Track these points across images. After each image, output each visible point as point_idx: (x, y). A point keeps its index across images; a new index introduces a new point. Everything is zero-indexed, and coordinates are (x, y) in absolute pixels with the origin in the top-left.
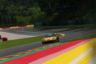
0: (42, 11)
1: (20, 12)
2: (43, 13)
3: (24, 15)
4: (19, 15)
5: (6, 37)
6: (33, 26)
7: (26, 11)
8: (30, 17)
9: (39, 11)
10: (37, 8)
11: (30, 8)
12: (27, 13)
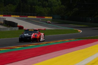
0: (62, 4)
1: (40, 3)
2: (63, 6)
3: (44, 6)
4: (39, 5)
5: (22, 25)
6: (51, 18)
7: (46, 2)
8: (49, 9)
9: (59, 4)
12: (47, 4)
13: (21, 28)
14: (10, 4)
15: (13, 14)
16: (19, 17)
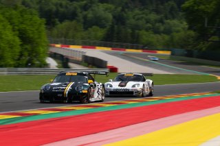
0: (190, 28)
1: (149, 25)
2: (192, 33)
3: (156, 32)
4: (147, 30)
5: (115, 65)
6: (168, 53)
7: (160, 24)
8: (167, 37)
9: (184, 29)
10: (182, 23)
11: (168, 21)
12: (162, 28)
13: (114, 70)
14: (94, 27)
15: (100, 46)
16: (109, 49)
